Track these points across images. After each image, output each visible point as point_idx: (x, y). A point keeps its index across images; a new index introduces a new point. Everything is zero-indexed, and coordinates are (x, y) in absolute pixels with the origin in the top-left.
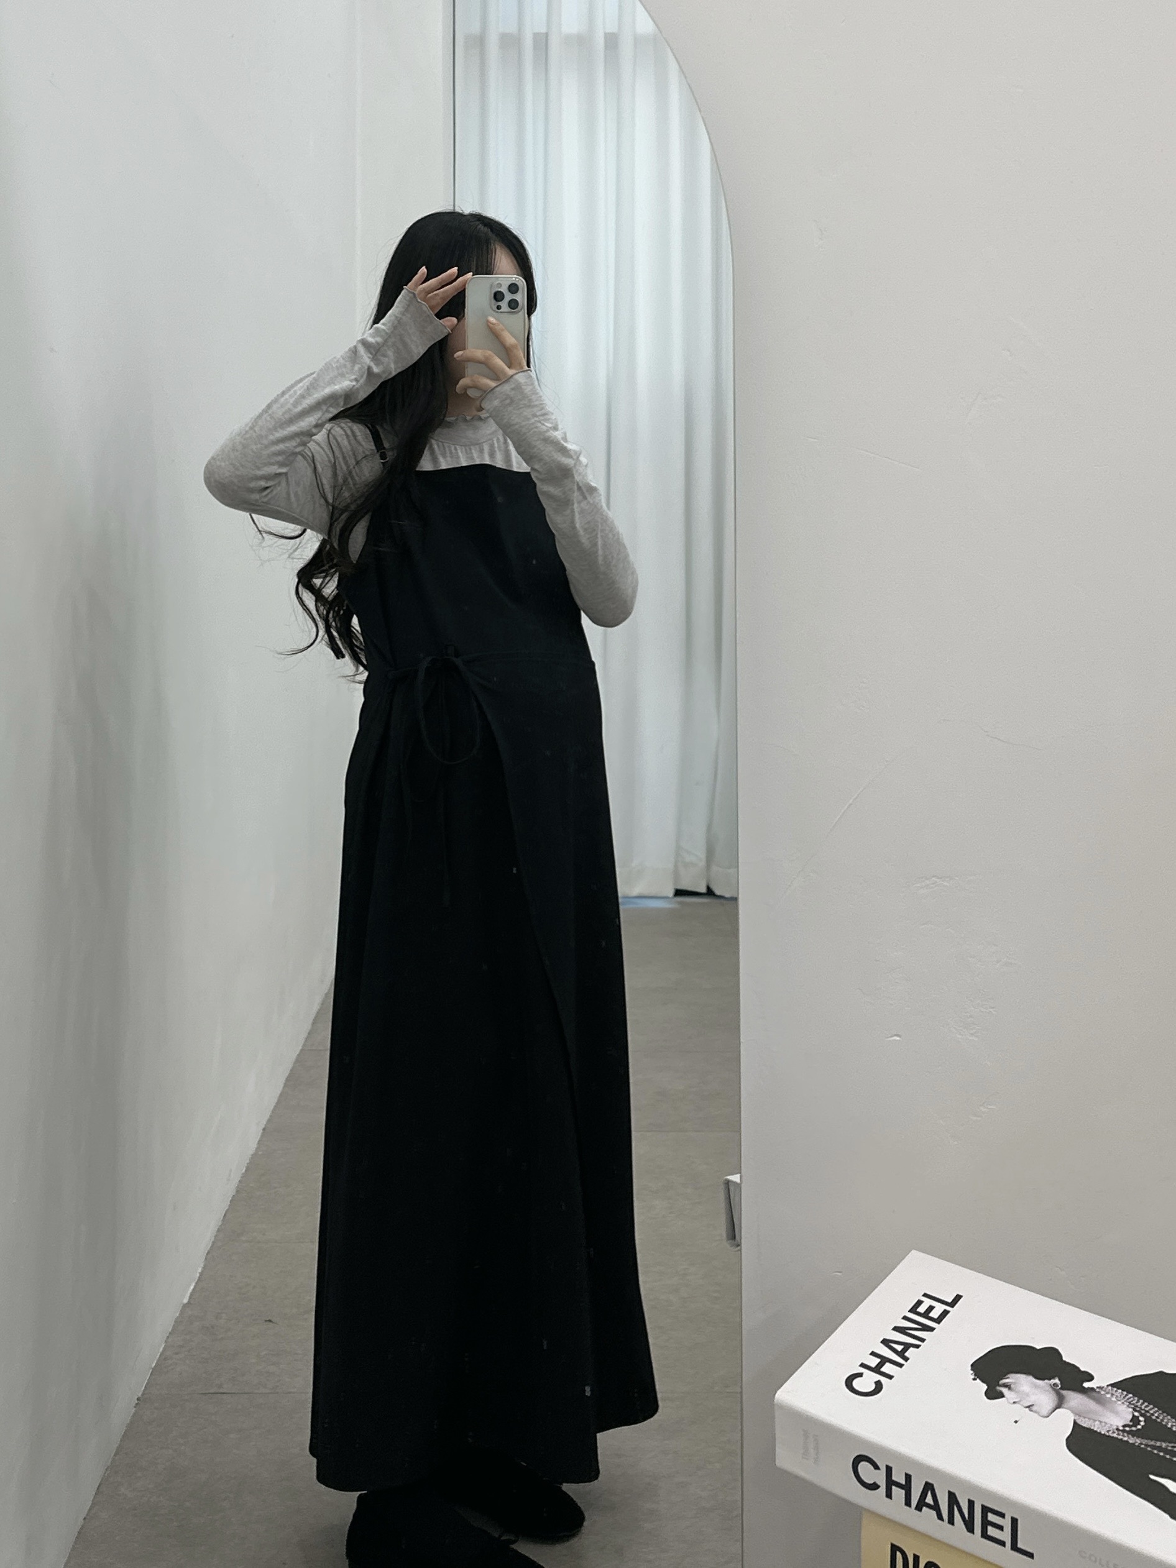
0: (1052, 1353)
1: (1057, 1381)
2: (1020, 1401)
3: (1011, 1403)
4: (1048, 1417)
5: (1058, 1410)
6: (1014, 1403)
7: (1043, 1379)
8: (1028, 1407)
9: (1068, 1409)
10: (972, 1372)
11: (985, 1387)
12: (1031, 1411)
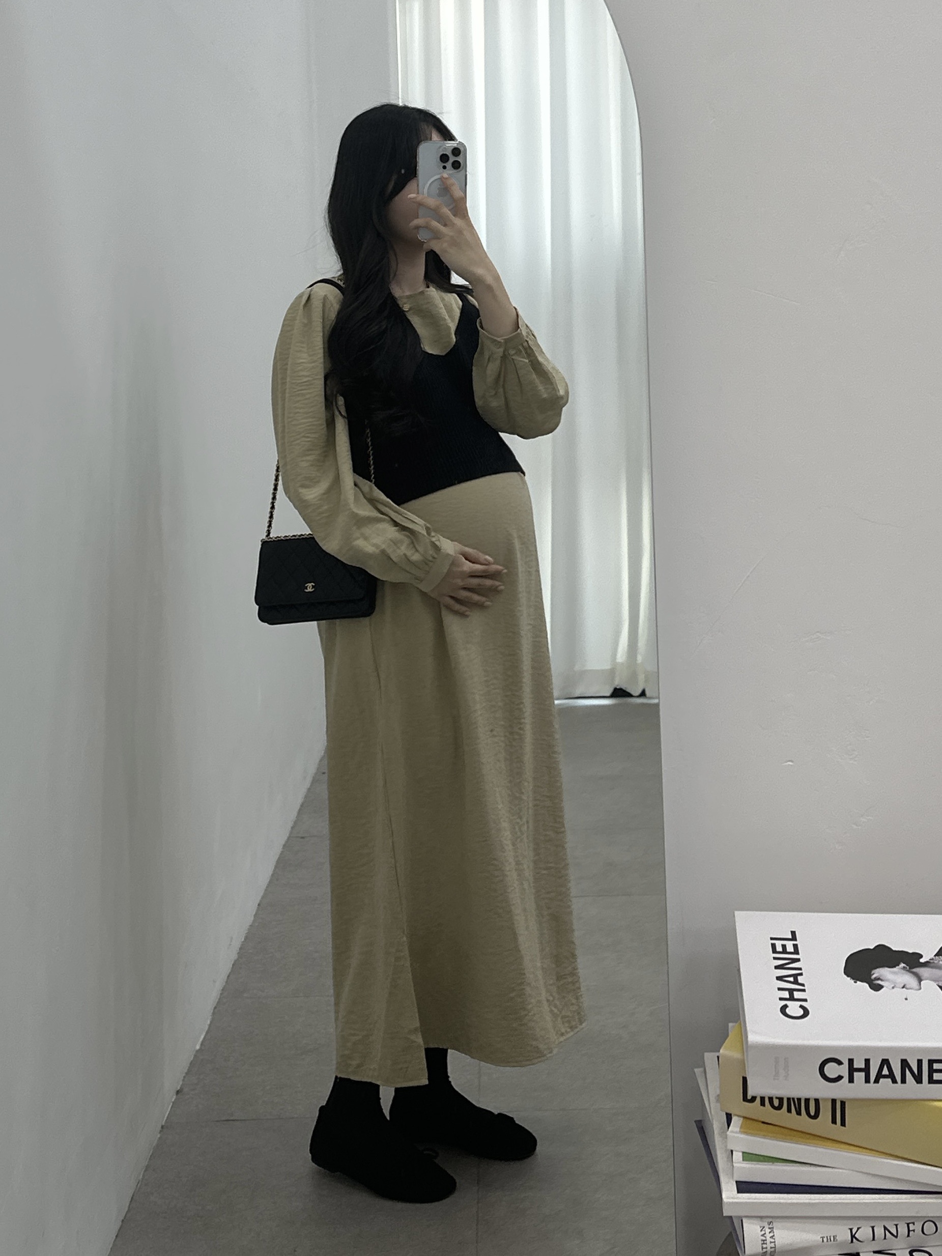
0: (881, 948)
1: (902, 965)
2: (895, 986)
3: (890, 989)
4: (920, 989)
5: (922, 983)
6: (893, 988)
7: (894, 967)
8: (903, 987)
9: (926, 979)
10: (849, 978)
11: (867, 985)
12: (907, 989)
